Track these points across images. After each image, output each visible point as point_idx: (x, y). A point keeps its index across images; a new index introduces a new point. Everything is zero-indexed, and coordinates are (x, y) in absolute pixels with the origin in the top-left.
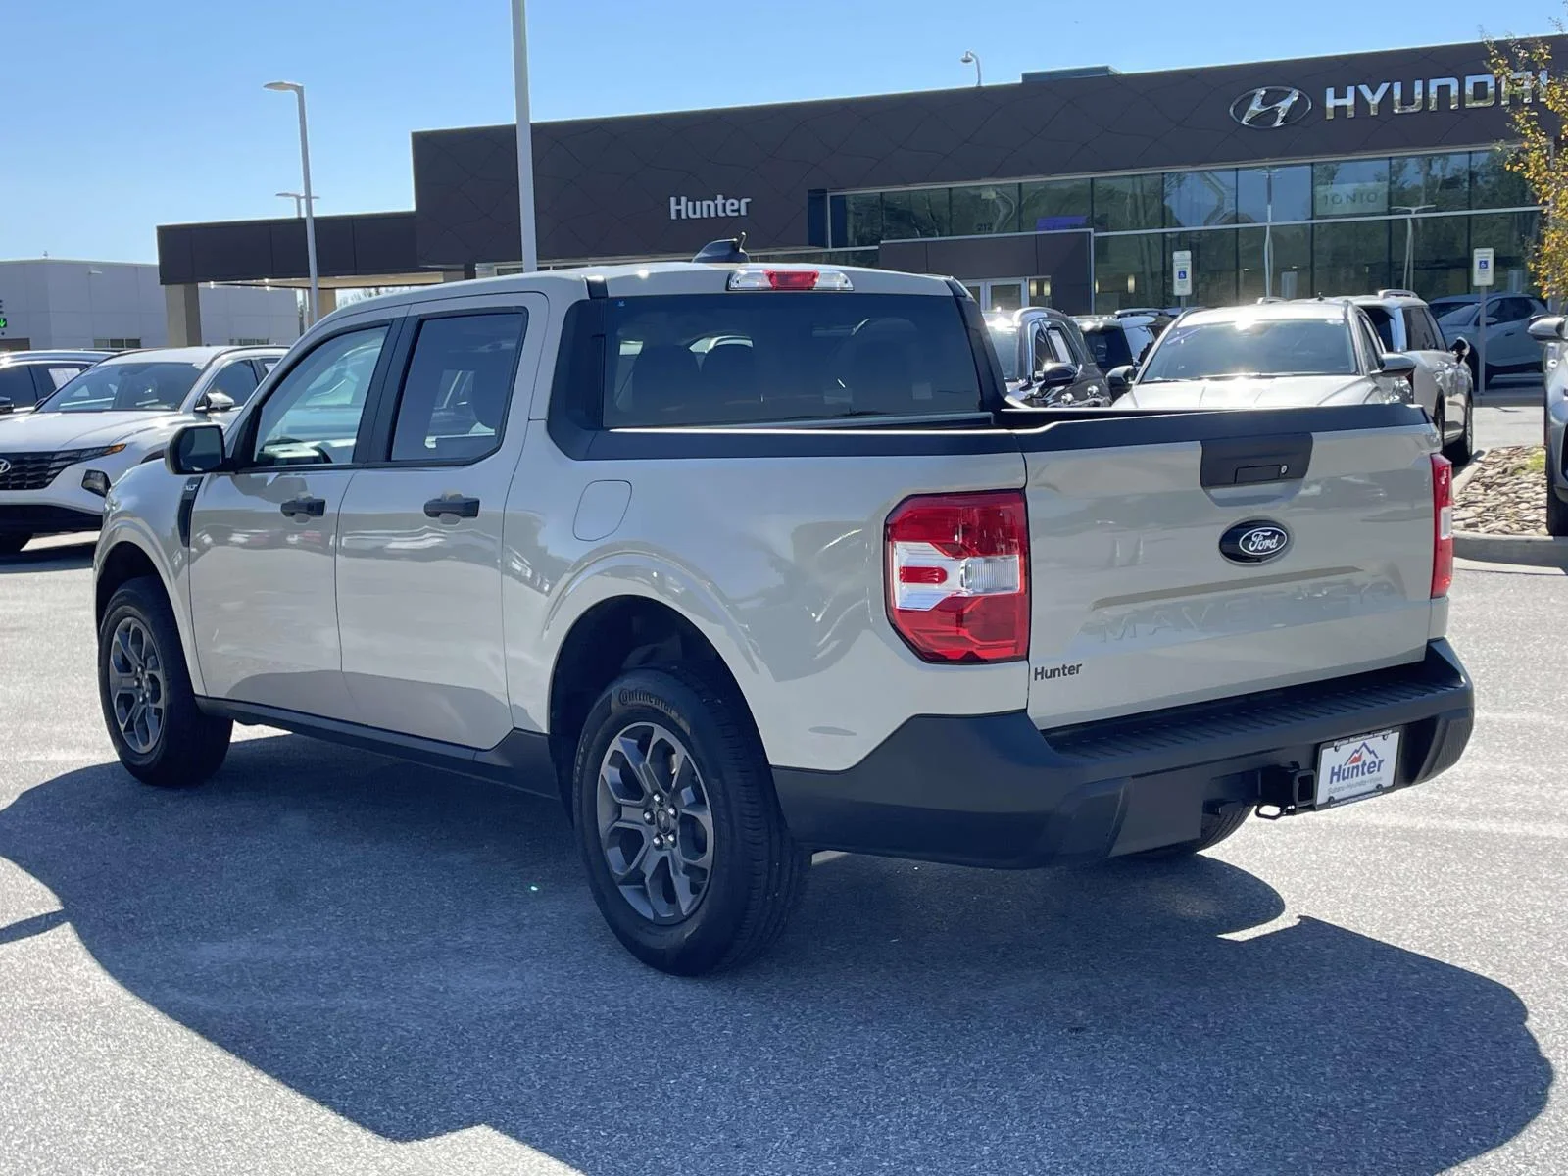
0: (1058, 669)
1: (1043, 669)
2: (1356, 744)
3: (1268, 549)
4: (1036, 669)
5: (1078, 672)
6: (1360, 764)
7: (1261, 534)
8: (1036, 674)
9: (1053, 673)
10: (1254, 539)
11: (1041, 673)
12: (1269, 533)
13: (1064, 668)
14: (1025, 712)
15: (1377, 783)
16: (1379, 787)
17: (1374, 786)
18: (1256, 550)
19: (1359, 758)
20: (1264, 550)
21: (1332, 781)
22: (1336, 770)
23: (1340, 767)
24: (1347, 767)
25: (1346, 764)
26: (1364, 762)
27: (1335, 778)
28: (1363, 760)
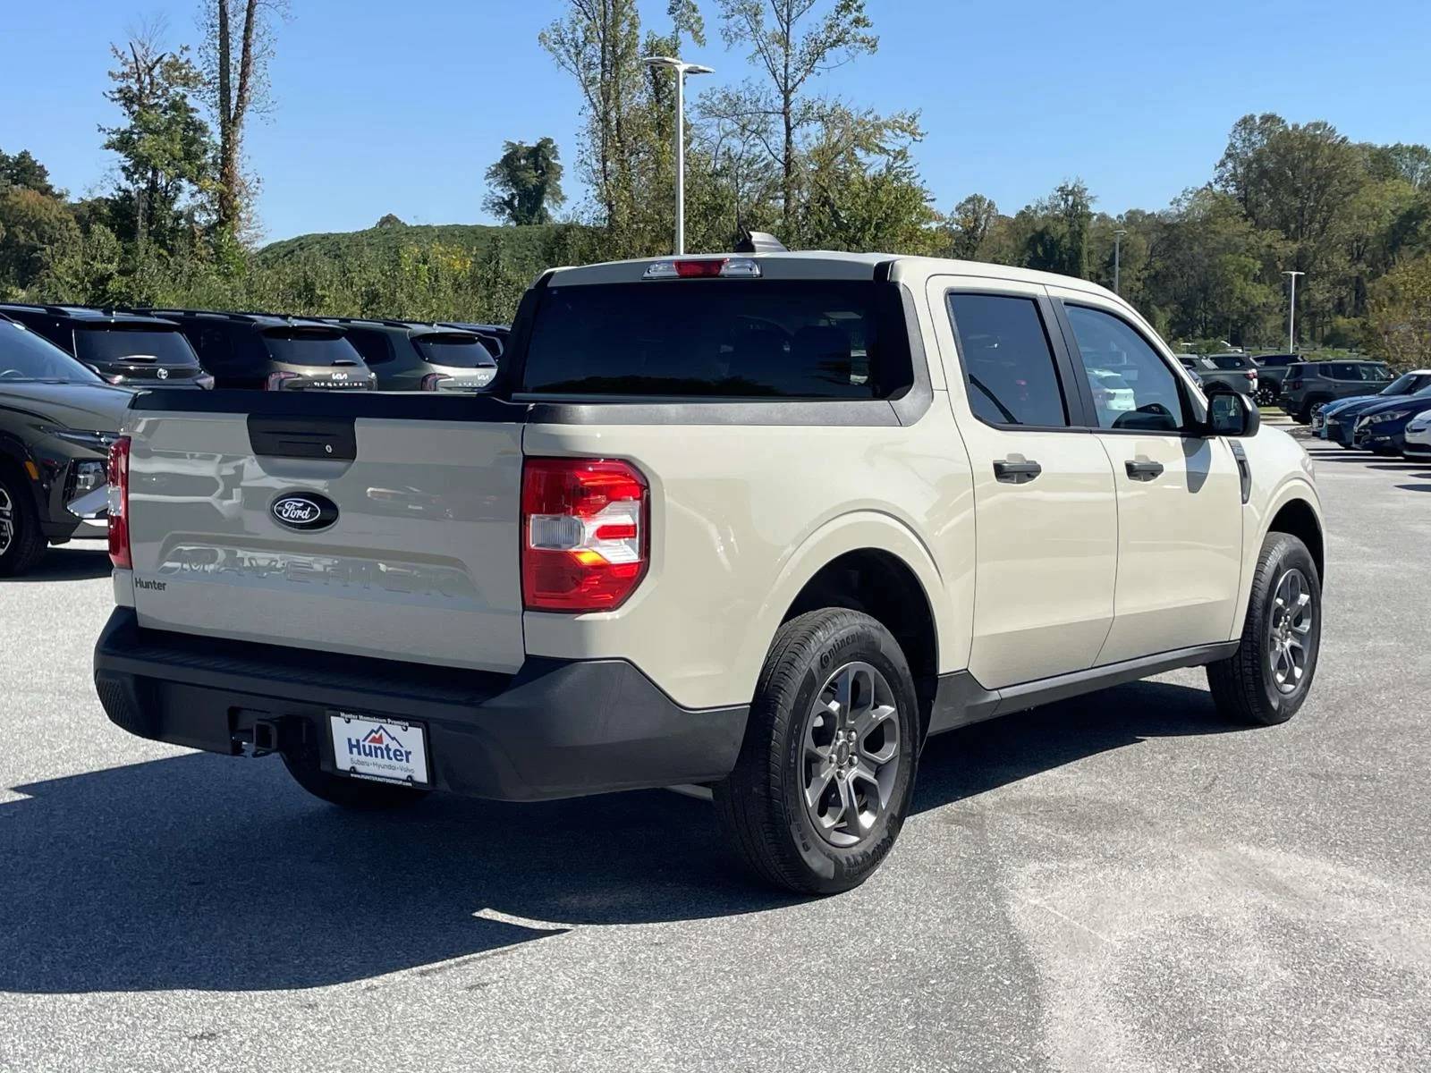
0: (150, 583)
1: (140, 579)
2: (373, 724)
3: (300, 518)
4: (136, 579)
6: (383, 746)
7: (295, 504)
8: (136, 582)
9: (147, 585)
10: (287, 506)
11: (140, 583)
12: (301, 505)
13: (154, 582)
14: (134, 609)
15: (408, 774)
16: (410, 779)
17: (404, 775)
18: (289, 517)
19: (380, 740)
20: (295, 519)
21: (351, 752)
22: (354, 742)
23: (358, 741)
24: (367, 743)
25: (364, 740)
26: (387, 746)
27: (355, 750)
28: (385, 743)
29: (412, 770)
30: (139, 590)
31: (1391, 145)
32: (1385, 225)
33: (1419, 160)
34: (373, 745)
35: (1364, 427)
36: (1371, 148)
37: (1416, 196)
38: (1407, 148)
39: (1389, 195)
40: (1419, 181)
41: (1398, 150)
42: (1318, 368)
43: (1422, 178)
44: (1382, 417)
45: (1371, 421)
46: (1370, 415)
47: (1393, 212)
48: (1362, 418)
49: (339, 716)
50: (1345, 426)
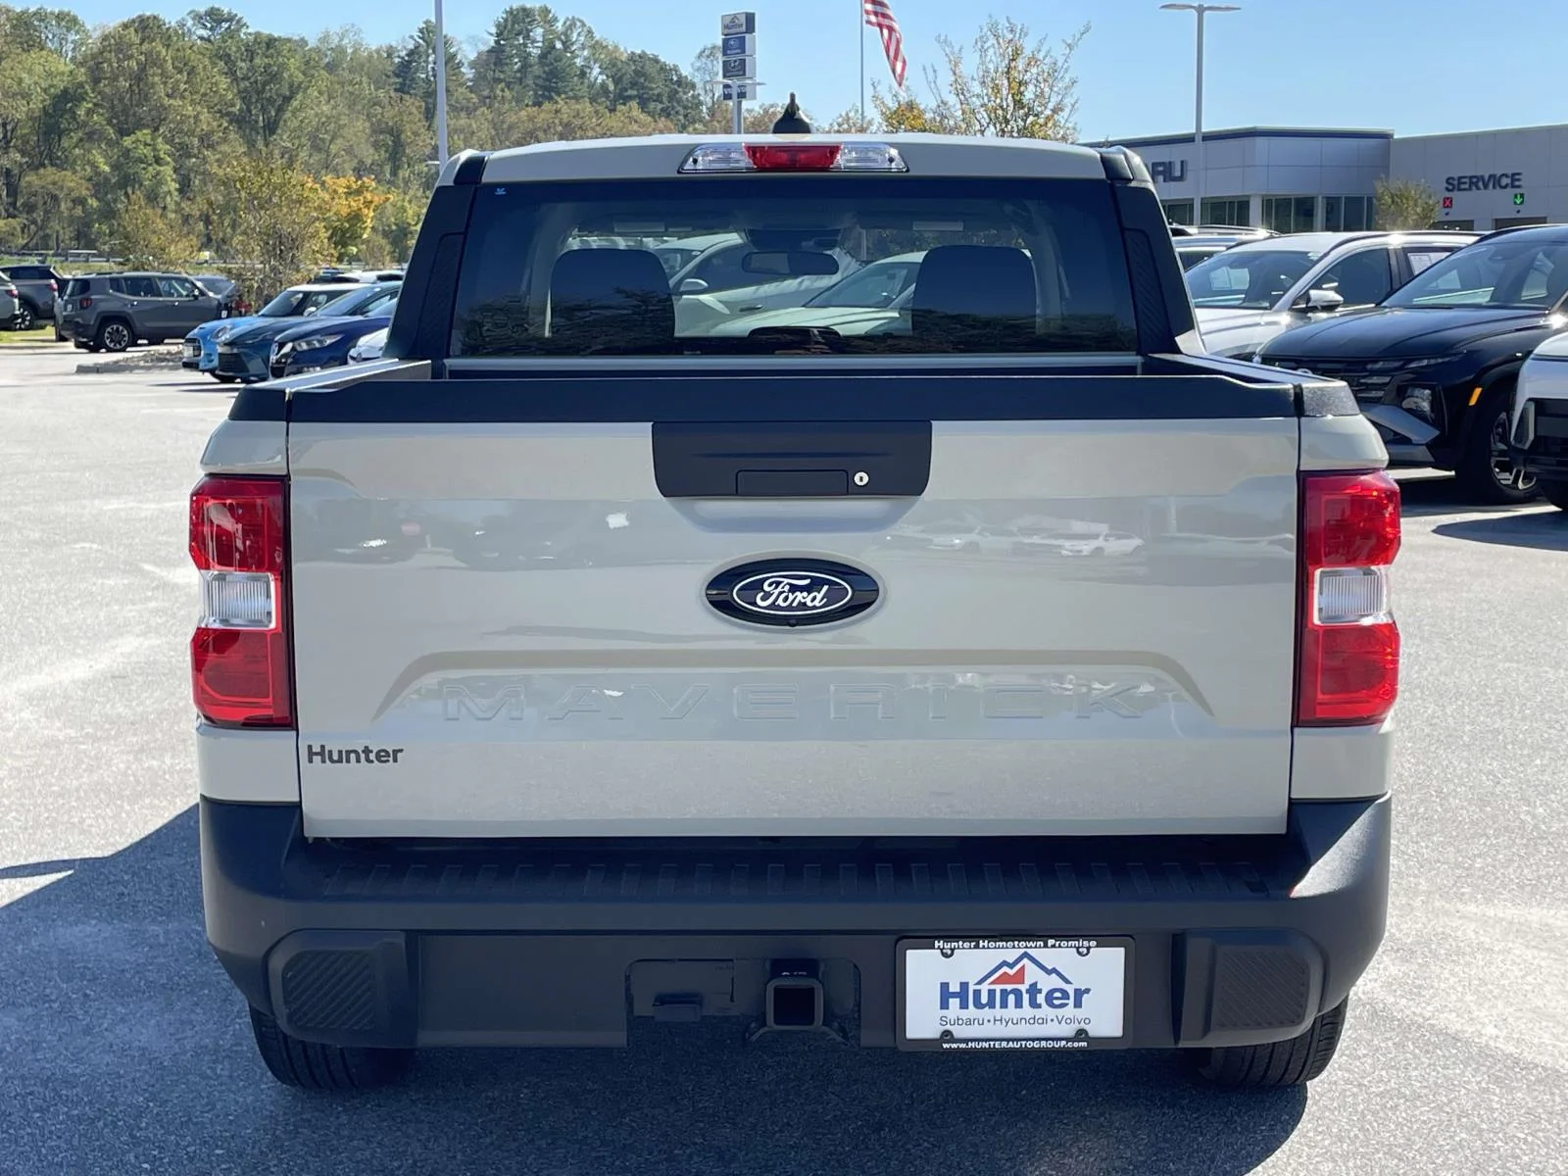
0: (355, 752)
1: (323, 747)
2: (1009, 952)
3: (803, 606)
4: (310, 747)
5: (395, 760)
6: (1023, 988)
7: (786, 581)
8: (311, 754)
9: (344, 757)
10: (766, 587)
11: (322, 753)
12: (807, 582)
13: (367, 751)
14: (296, 808)
15: (1075, 1027)
16: (1081, 1034)
17: (1068, 1030)
18: (773, 606)
19: (1019, 977)
20: (790, 608)
21: (944, 1005)
22: (954, 988)
23: (964, 986)
24: (985, 988)
25: (980, 982)
26: (1034, 986)
27: (954, 1002)
28: (1028, 981)
29: (1088, 1021)
30: (314, 770)
31: (32, 9)
32: (36, 105)
33: (69, 30)
34: (998, 988)
35: (286, 356)
36: (8, 11)
37: (71, 72)
38: (52, 13)
39: (38, 69)
40: (70, 54)
41: (41, 16)
42: (108, 284)
43: (74, 50)
44: (308, 343)
45: (293, 349)
46: (293, 341)
47: (45, 91)
48: (282, 345)
49: (933, 947)
50: (246, 354)
